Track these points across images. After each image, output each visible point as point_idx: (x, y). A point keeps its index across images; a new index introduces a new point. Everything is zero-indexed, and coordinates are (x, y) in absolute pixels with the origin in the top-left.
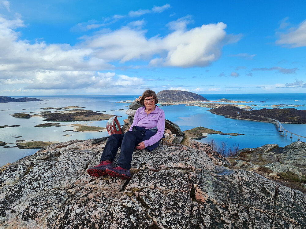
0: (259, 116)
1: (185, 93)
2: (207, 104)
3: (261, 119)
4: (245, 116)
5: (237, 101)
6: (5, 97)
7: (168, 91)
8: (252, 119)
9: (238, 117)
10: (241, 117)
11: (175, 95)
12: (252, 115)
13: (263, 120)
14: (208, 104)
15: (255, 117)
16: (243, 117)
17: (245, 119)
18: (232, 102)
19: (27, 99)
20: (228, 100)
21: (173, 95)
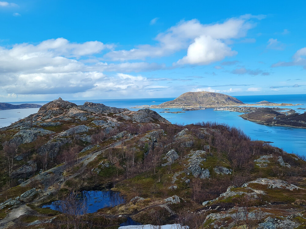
0: (299, 122)
1: (214, 95)
2: (240, 109)
3: (300, 125)
4: (281, 121)
5: (280, 104)
6: (3, 103)
7: (193, 93)
8: (290, 125)
9: (273, 122)
10: (277, 123)
11: (202, 97)
12: (291, 120)
13: (303, 126)
14: (242, 107)
15: (293, 122)
16: (279, 123)
17: (281, 125)
18: (274, 105)
19: (27, 105)
20: (270, 103)
21: (200, 97)
